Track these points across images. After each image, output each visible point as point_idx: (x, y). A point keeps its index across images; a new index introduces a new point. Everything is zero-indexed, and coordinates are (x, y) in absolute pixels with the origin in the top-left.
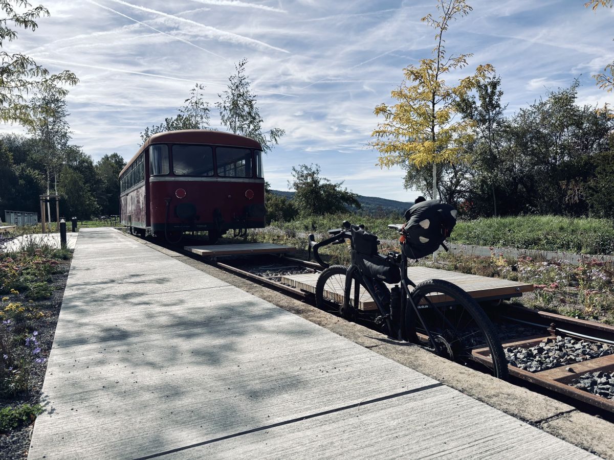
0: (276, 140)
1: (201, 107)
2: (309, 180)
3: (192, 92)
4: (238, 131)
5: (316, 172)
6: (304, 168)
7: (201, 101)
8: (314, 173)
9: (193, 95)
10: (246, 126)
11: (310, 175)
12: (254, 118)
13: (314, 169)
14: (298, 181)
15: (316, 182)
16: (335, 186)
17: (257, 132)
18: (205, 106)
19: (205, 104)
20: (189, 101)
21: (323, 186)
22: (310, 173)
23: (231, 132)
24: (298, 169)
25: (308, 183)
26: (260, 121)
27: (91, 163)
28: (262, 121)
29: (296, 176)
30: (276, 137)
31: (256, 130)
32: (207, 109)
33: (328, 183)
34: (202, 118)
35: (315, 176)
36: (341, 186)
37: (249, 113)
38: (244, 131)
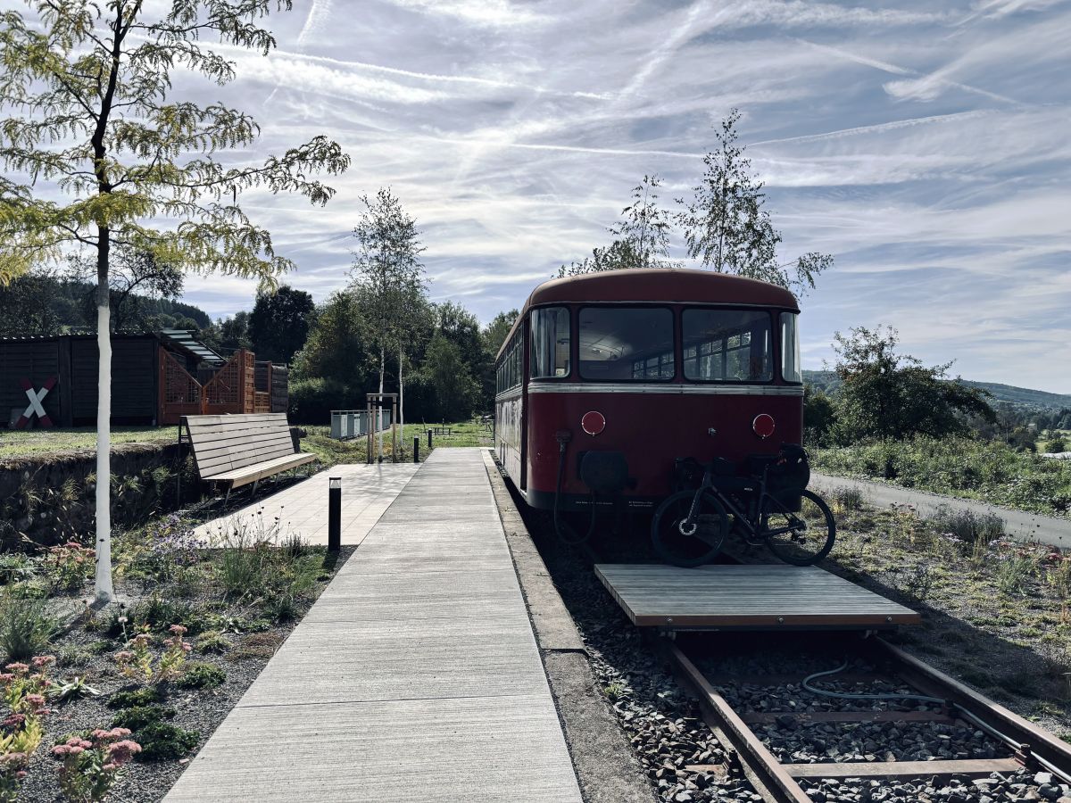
0: (810, 279)
1: (653, 221)
2: (873, 359)
3: (636, 192)
4: (726, 265)
5: (888, 342)
6: (861, 334)
7: (653, 208)
8: (882, 345)
9: (637, 199)
10: (743, 254)
11: (874, 348)
12: (761, 235)
13: (883, 336)
14: (845, 360)
15: (887, 364)
16: (933, 372)
17: (767, 265)
18: (661, 219)
19: (660, 215)
20: (630, 211)
21: (906, 373)
22: (873, 343)
23: (710, 269)
24: (848, 336)
25: (869, 366)
26: (774, 241)
27: (475, 328)
28: (778, 239)
29: (843, 351)
30: (811, 273)
31: (766, 260)
32: (664, 225)
33: (914, 366)
34: (653, 243)
35: (886, 349)
36: (946, 371)
37: (749, 226)
38: (738, 265)
